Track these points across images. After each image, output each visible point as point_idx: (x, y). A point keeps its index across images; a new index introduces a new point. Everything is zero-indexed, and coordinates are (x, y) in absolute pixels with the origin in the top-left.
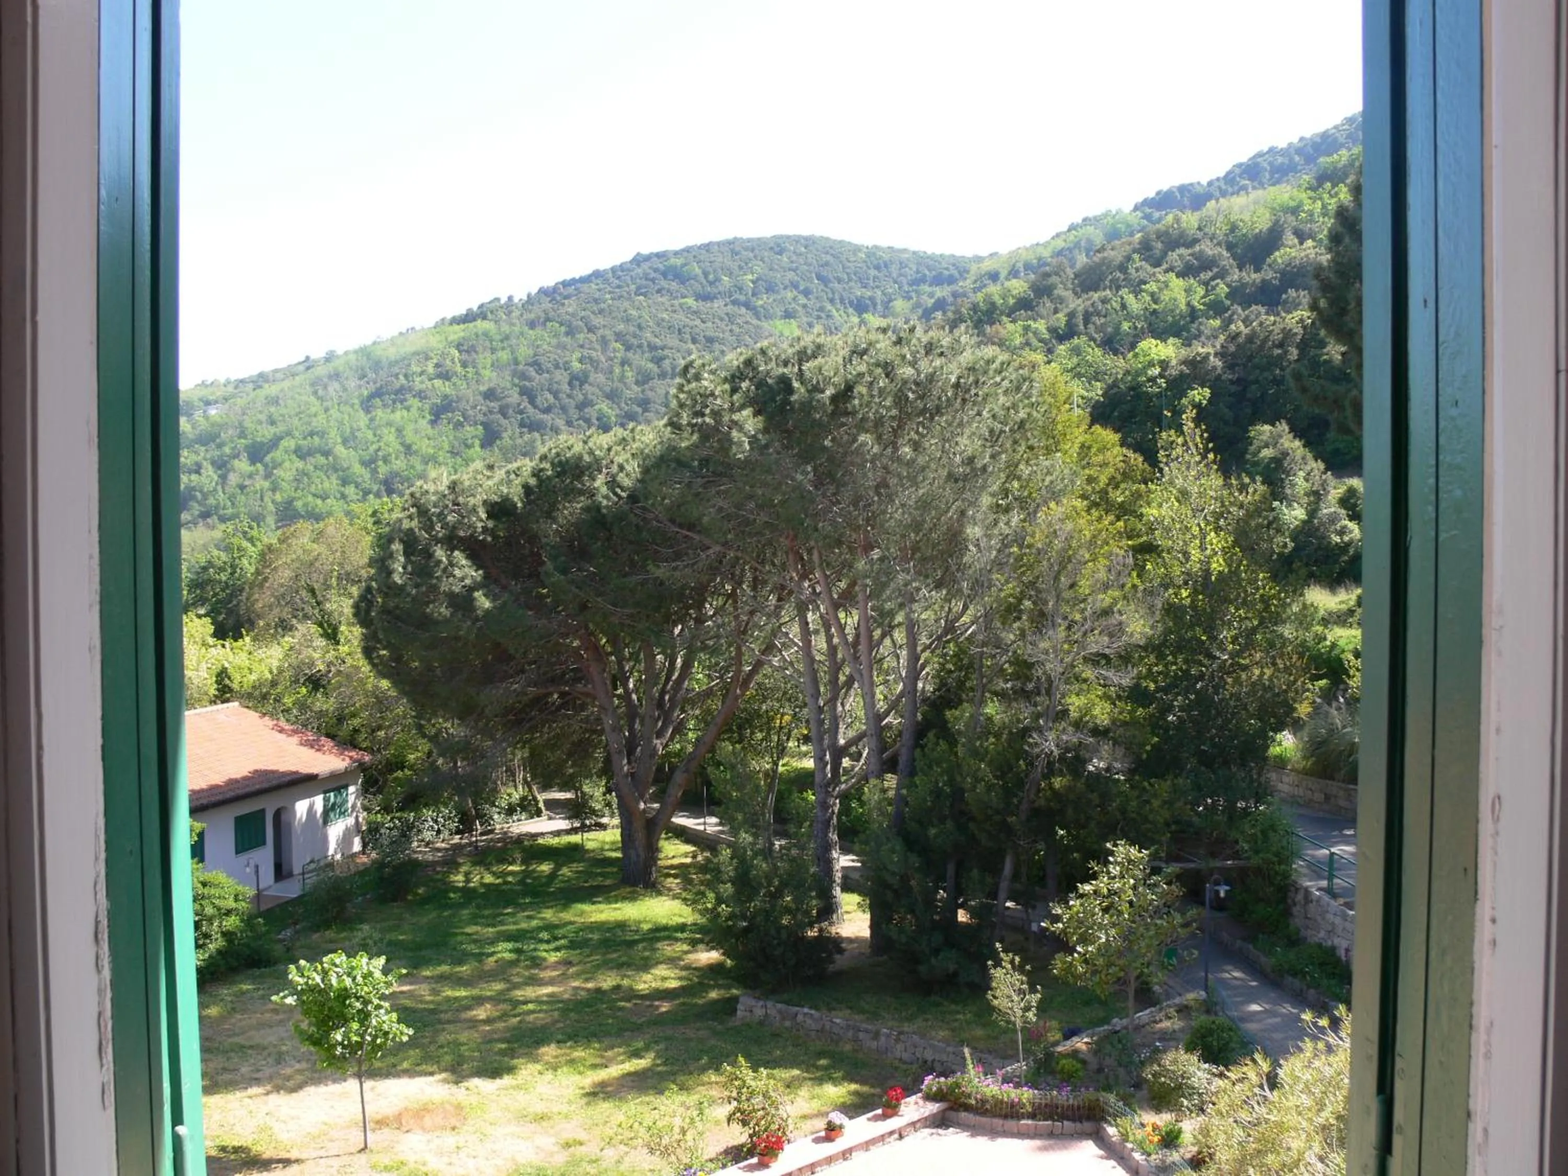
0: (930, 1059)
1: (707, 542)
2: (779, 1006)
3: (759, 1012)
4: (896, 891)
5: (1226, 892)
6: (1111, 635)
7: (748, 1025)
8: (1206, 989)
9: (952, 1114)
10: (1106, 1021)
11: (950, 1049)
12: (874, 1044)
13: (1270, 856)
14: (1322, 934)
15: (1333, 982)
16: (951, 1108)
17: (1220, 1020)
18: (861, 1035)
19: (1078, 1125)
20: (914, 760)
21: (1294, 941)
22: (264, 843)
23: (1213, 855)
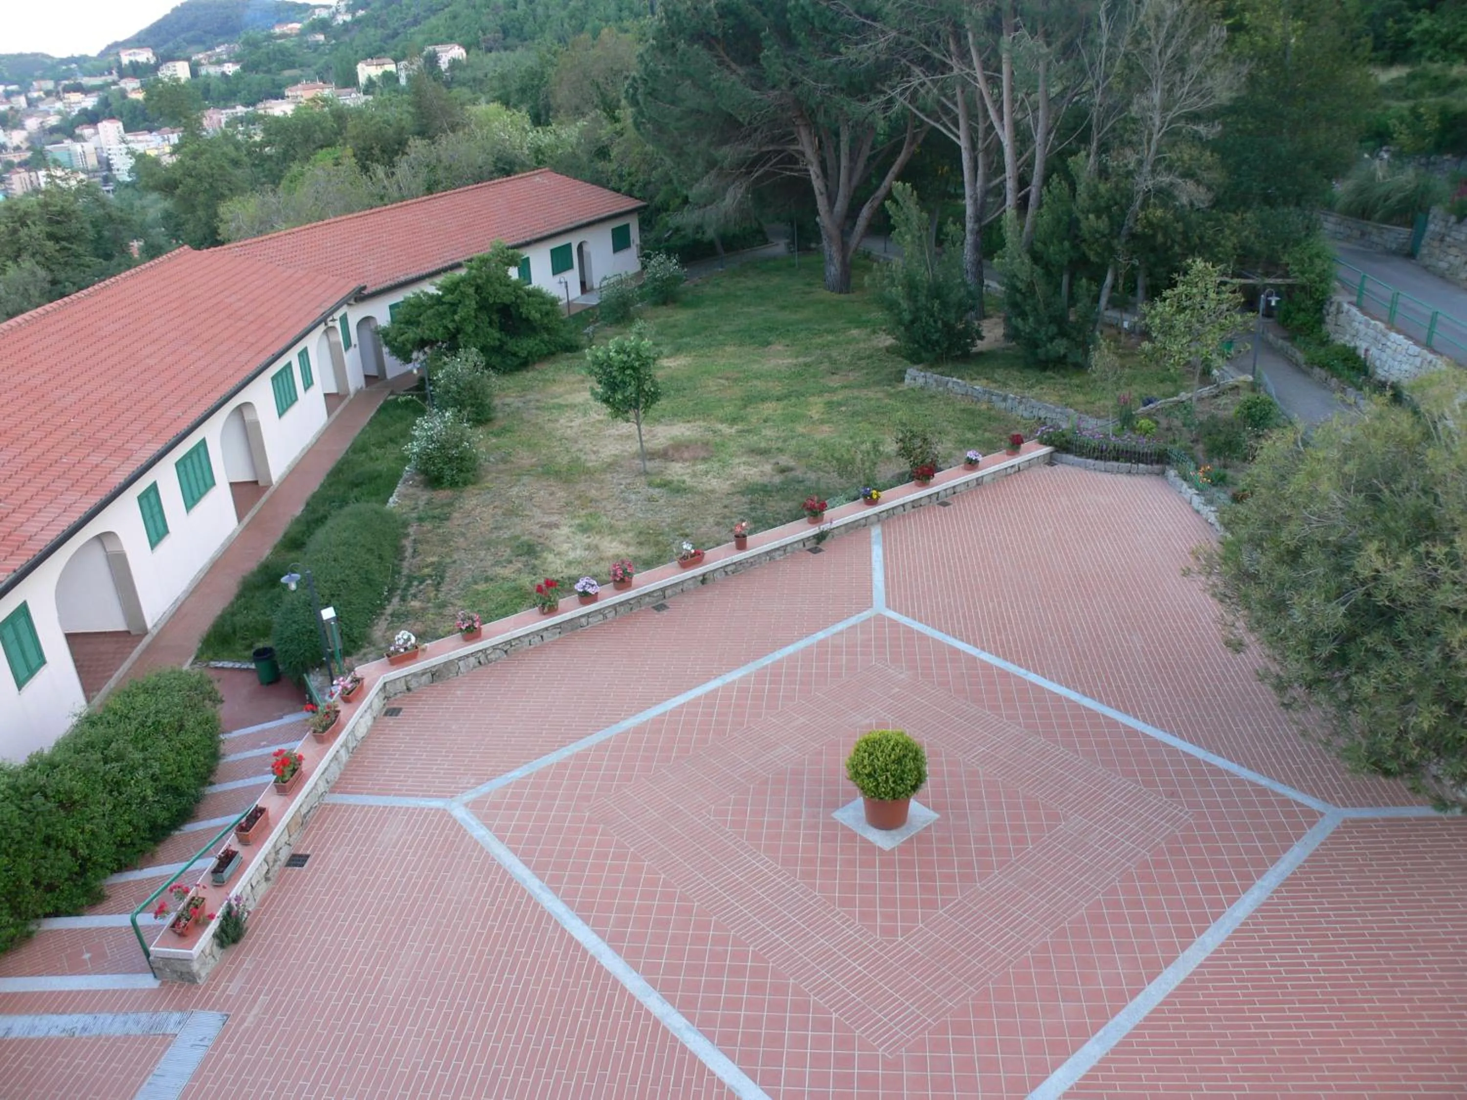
0: (1043, 417)
1: (886, 29)
2: (936, 376)
3: (921, 381)
4: (1023, 294)
5: (1277, 302)
6: (1203, 97)
7: (913, 390)
8: (1253, 374)
9: (1057, 455)
10: (1175, 394)
11: (1059, 410)
12: (1003, 405)
13: (1313, 276)
14: (1347, 337)
15: (1352, 373)
16: (1057, 451)
17: (1263, 396)
18: (994, 398)
19: (1150, 467)
20: (1041, 196)
21: (1324, 342)
22: (571, 267)
23: (1267, 274)
